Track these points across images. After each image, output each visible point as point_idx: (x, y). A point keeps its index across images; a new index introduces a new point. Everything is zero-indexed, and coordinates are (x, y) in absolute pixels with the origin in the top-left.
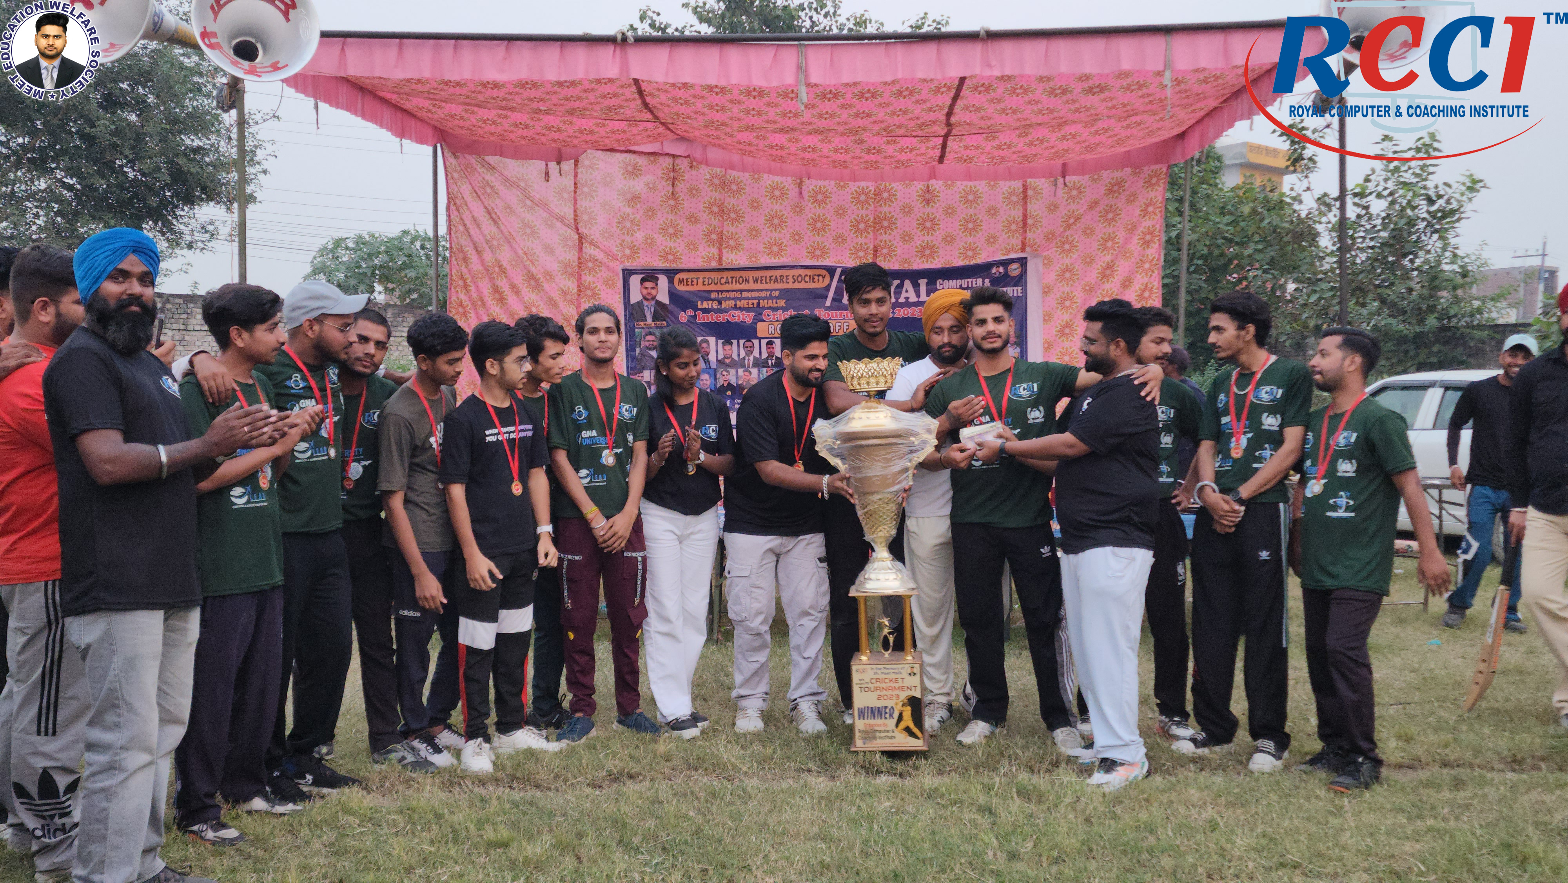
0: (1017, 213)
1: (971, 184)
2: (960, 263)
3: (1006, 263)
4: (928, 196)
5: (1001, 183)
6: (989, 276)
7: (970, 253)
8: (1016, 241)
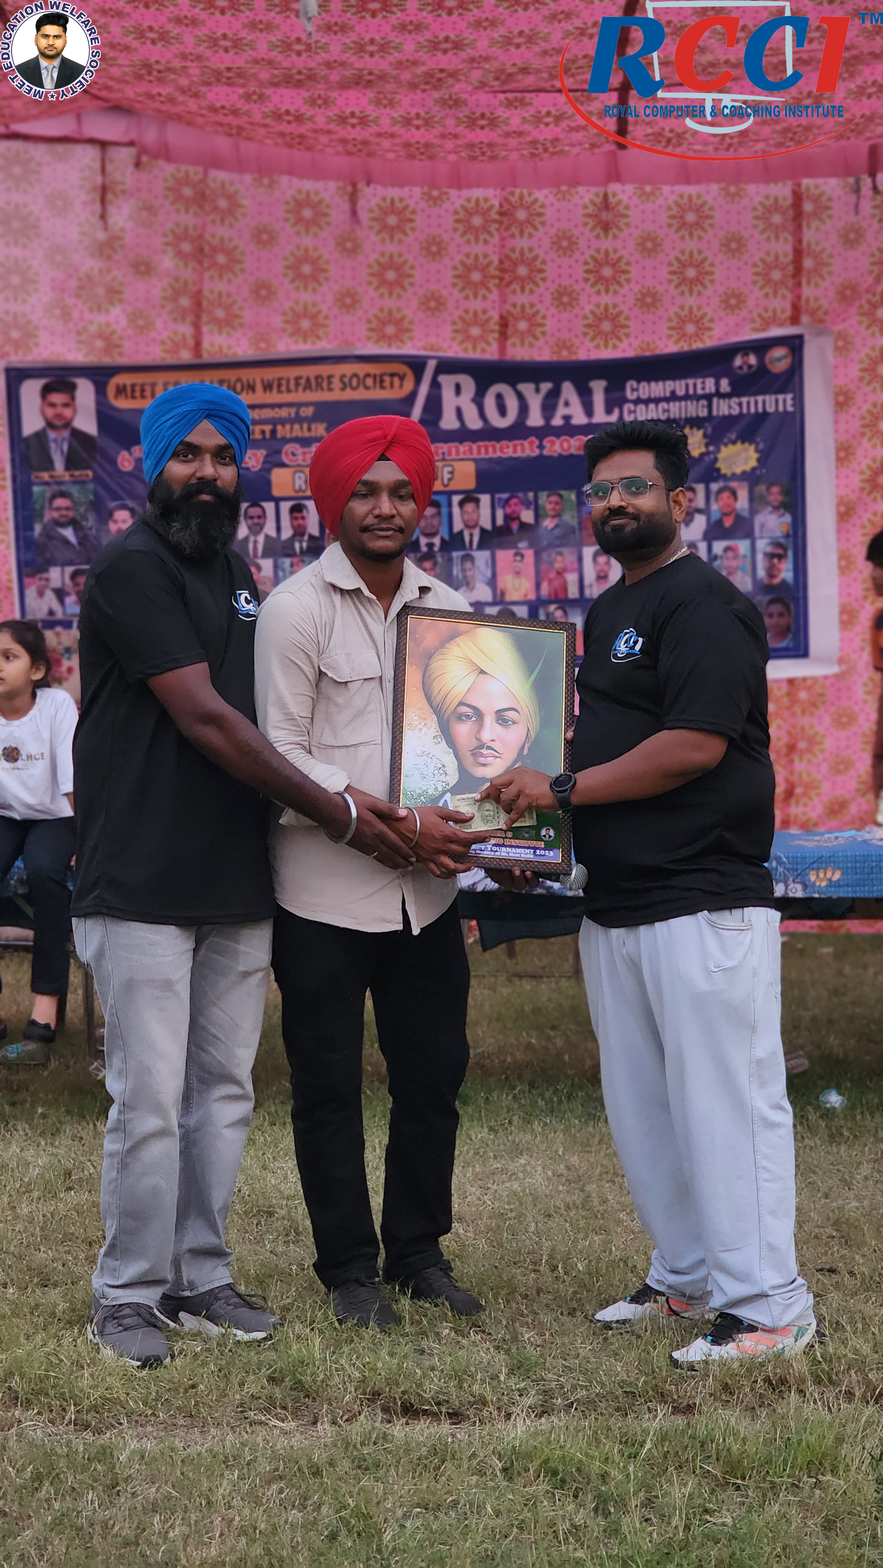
0: (783, 248)
1: (691, 190)
2: (669, 347)
3: (761, 347)
4: (604, 215)
5: (751, 188)
6: (729, 372)
7: (690, 328)
8: (782, 304)
